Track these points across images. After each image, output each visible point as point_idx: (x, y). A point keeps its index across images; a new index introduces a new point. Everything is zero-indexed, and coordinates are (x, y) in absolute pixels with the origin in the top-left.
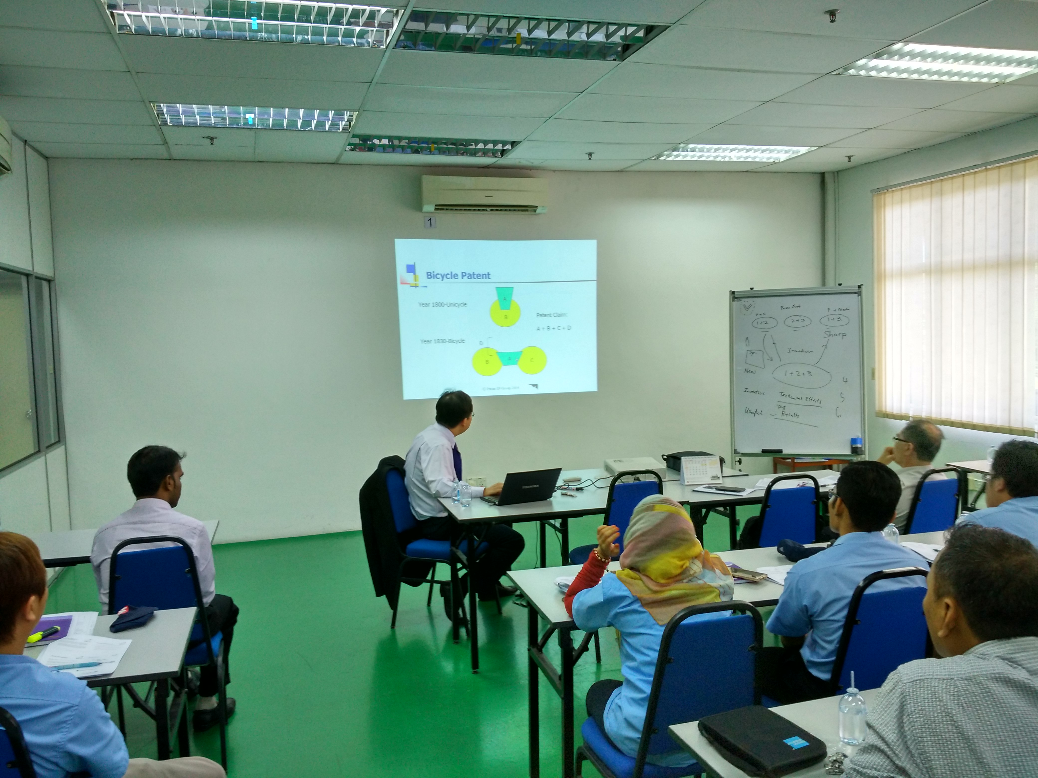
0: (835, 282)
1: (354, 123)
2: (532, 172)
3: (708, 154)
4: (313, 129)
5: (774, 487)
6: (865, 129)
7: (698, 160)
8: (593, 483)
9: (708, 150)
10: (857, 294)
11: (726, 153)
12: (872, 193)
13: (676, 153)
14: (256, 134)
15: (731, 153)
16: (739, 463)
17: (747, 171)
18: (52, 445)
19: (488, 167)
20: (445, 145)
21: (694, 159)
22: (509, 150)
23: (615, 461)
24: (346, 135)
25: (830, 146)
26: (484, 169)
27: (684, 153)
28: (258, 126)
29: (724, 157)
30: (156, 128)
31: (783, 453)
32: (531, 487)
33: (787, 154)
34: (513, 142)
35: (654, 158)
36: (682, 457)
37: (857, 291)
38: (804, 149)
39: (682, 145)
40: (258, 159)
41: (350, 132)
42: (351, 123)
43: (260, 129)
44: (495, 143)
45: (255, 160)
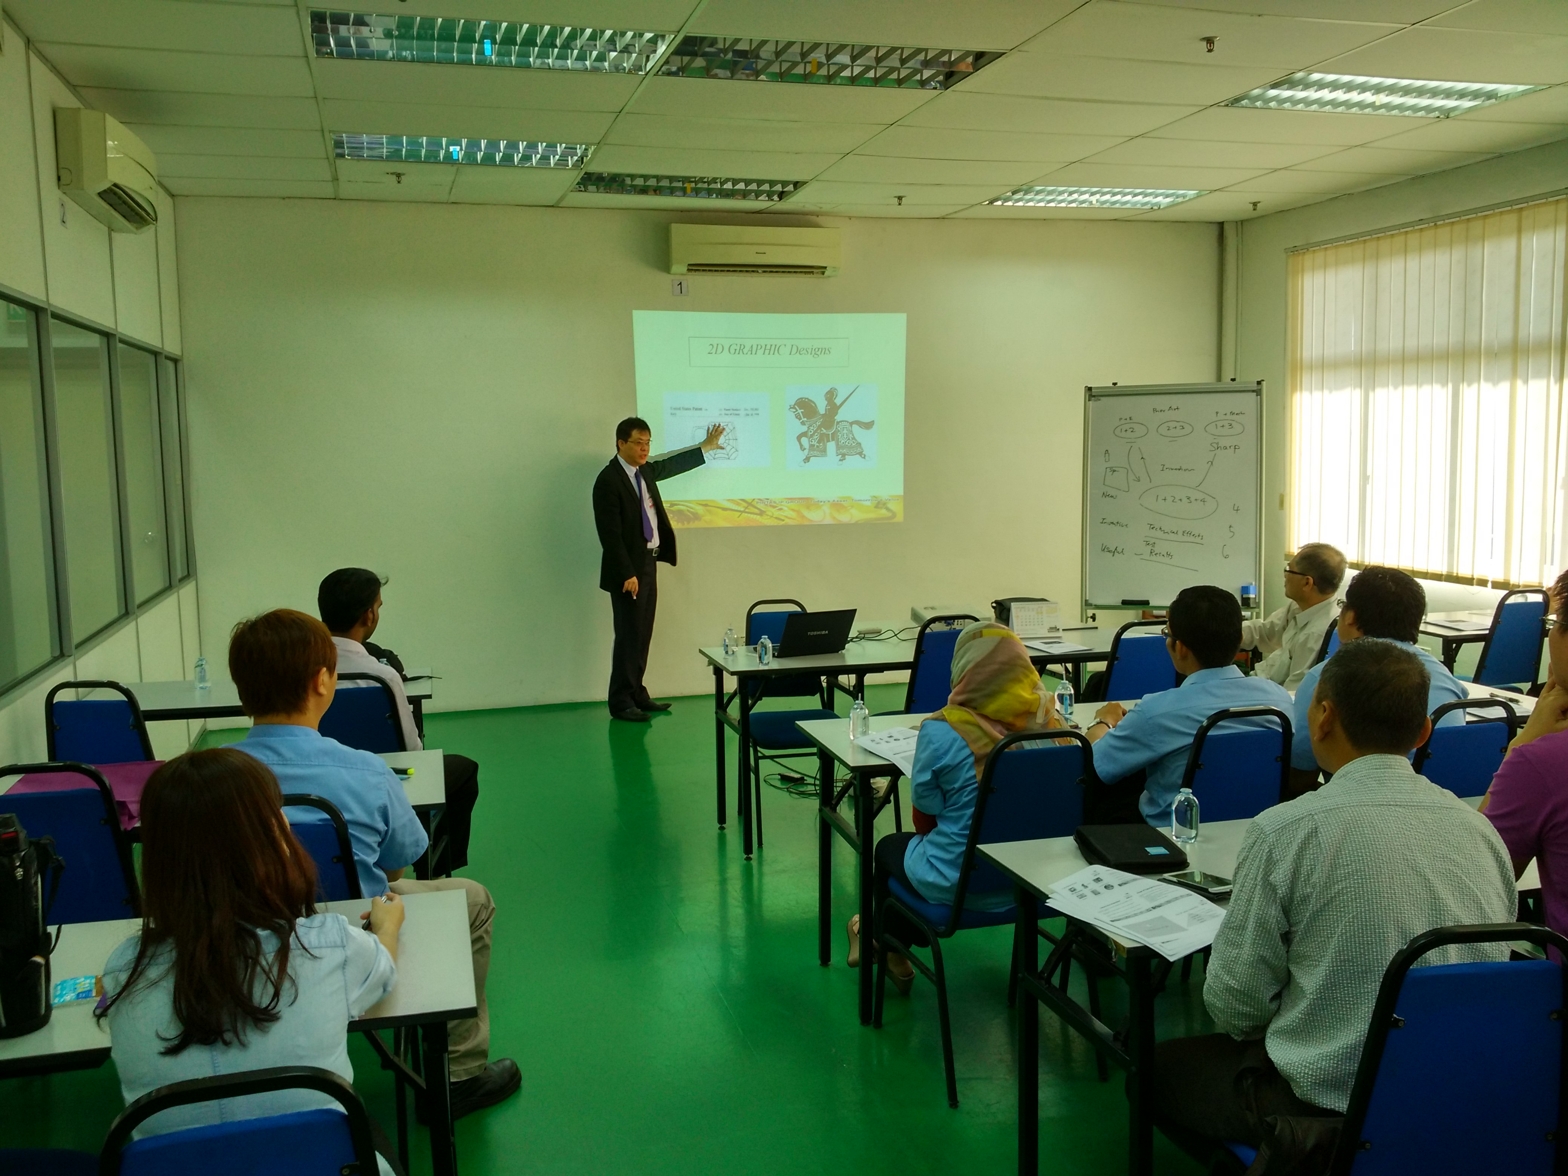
1: (588, 158)
2: (820, 220)
3: (1060, 198)
4: (534, 164)
5: (1125, 636)
6: (1272, 169)
7: (1047, 205)
8: (896, 635)
9: (1061, 193)
10: (1255, 393)
11: (1086, 197)
12: (1287, 253)
13: (1017, 196)
14: (458, 169)
15: (1091, 197)
16: (1092, 620)
17: (1115, 220)
18: (183, 579)
19: (759, 212)
20: (706, 185)
21: (1042, 204)
22: (790, 192)
23: (925, 608)
24: (576, 172)
25: (1226, 189)
26: (754, 215)
27: (1028, 197)
28: (462, 160)
29: (1084, 202)
30: (329, 161)
31: (1150, 605)
32: (819, 633)
33: (1169, 200)
34: (798, 182)
35: (988, 202)
36: (1012, 604)
37: (1255, 389)
38: (1192, 193)
39: (1024, 187)
40: (452, 199)
41: (581, 169)
42: (585, 158)
43: (464, 164)
44: (772, 183)
45: (449, 202)
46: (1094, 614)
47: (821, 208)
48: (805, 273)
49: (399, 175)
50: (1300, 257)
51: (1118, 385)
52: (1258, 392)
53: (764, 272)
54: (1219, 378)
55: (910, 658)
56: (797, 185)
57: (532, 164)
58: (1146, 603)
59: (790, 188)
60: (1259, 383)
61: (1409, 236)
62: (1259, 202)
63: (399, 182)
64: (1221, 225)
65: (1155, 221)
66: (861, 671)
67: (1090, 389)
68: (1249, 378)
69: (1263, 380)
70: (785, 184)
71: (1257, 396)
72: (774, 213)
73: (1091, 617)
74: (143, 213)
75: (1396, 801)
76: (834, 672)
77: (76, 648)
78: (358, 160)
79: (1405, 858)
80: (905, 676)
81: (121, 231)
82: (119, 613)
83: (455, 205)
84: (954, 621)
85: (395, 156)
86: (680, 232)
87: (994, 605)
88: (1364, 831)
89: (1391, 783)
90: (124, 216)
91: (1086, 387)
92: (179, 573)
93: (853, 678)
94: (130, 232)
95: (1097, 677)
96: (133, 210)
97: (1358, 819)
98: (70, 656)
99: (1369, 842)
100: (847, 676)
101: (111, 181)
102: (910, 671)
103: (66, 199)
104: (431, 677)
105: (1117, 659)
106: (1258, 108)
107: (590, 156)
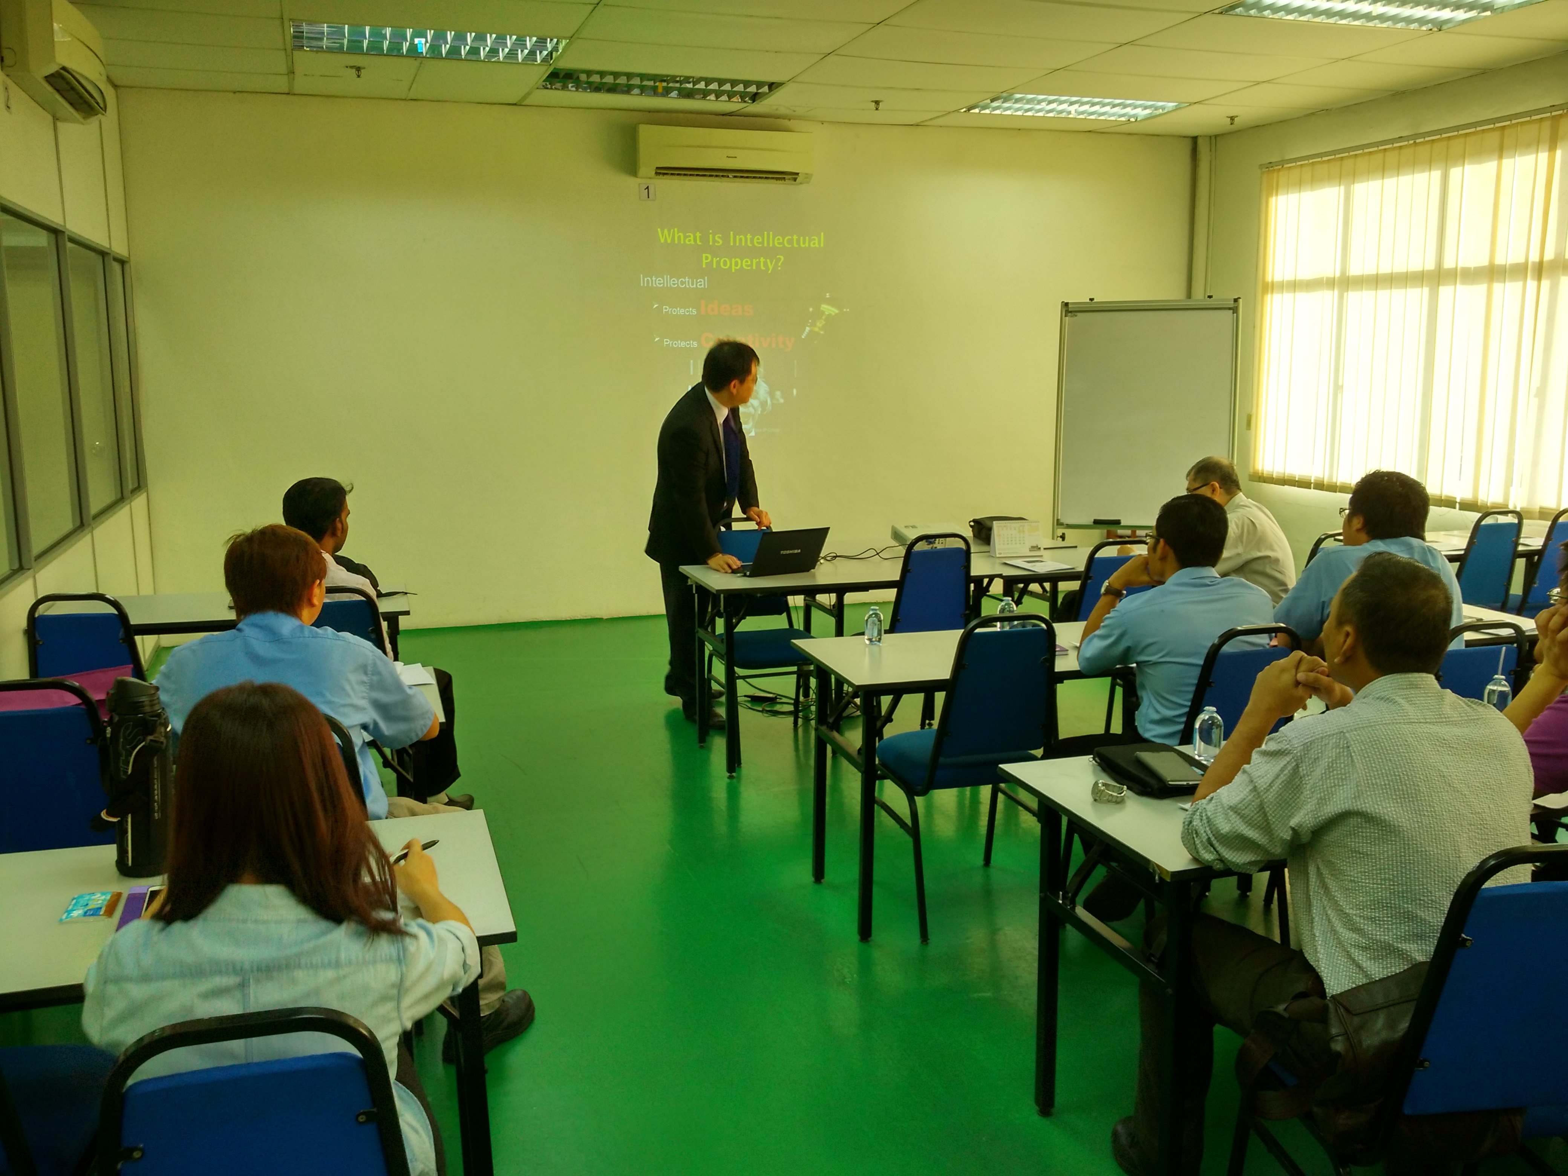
0: (1205, 294)
1: (559, 53)
2: (792, 124)
3: (1038, 107)
4: (501, 59)
5: (1098, 555)
6: (1254, 82)
7: (1025, 114)
8: (878, 554)
9: (1039, 102)
10: (1232, 311)
11: (1064, 106)
12: (1261, 169)
13: (995, 104)
14: (421, 63)
15: (1070, 107)
16: (1061, 539)
17: (1090, 131)
18: (134, 491)
19: (730, 114)
20: (678, 85)
21: (1019, 113)
22: (765, 94)
23: (906, 527)
24: (545, 68)
25: (1207, 102)
26: (725, 117)
27: (1006, 105)
28: (426, 53)
29: (1061, 112)
30: (286, 52)
31: (1122, 524)
32: (791, 552)
33: (1148, 111)
34: (773, 83)
35: (964, 110)
36: (994, 522)
37: (1231, 306)
38: (1171, 105)
39: (1004, 95)
40: (412, 95)
41: (550, 65)
42: (554, 53)
43: (428, 58)
44: (747, 84)
45: (407, 99)
46: (1064, 534)
47: (794, 111)
48: (777, 179)
49: (358, 69)
50: (1275, 174)
51: (1095, 301)
52: (1235, 310)
53: (735, 177)
54: (1189, 295)
55: (897, 577)
56: (772, 86)
57: (499, 58)
58: (1117, 522)
59: (765, 89)
60: (1236, 300)
61: (1388, 153)
62: (1237, 116)
63: (359, 76)
64: (1195, 139)
65: (1130, 134)
66: (841, 590)
67: (1067, 304)
68: (1224, 295)
69: (1240, 298)
70: (760, 85)
71: (1233, 313)
72: (745, 116)
73: (1061, 537)
74: (93, 101)
75: (1426, 719)
76: (810, 592)
77: (36, 560)
78: (317, 52)
79: (1442, 774)
80: (891, 594)
81: (65, 120)
82: (74, 525)
83: (413, 102)
84: (935, 540)
85: (355, 48)
86: (648, 134)
87: (972, 524)
88: (1398, 749)
89: (1419, 700)
90: (71, 104)
91: (1063, 302)
92: (130, 484)
93: (833, 596)
94: (75, 121)
95: (1071, 596)
96: (81, 97)
97: (1391, 737)
98: (29, 569)
99: (1405, 761)
100: (828, 595)
101: (60, 65)
102: (896, 589)
103: (9, 82)
104: (406, 593)
105: (1090, 578)
106: (1252, 16)
107: (560, 51)
